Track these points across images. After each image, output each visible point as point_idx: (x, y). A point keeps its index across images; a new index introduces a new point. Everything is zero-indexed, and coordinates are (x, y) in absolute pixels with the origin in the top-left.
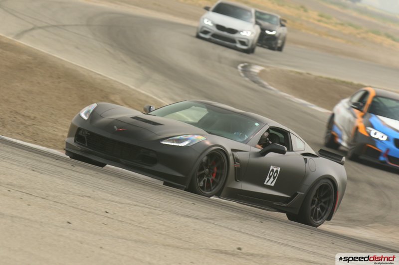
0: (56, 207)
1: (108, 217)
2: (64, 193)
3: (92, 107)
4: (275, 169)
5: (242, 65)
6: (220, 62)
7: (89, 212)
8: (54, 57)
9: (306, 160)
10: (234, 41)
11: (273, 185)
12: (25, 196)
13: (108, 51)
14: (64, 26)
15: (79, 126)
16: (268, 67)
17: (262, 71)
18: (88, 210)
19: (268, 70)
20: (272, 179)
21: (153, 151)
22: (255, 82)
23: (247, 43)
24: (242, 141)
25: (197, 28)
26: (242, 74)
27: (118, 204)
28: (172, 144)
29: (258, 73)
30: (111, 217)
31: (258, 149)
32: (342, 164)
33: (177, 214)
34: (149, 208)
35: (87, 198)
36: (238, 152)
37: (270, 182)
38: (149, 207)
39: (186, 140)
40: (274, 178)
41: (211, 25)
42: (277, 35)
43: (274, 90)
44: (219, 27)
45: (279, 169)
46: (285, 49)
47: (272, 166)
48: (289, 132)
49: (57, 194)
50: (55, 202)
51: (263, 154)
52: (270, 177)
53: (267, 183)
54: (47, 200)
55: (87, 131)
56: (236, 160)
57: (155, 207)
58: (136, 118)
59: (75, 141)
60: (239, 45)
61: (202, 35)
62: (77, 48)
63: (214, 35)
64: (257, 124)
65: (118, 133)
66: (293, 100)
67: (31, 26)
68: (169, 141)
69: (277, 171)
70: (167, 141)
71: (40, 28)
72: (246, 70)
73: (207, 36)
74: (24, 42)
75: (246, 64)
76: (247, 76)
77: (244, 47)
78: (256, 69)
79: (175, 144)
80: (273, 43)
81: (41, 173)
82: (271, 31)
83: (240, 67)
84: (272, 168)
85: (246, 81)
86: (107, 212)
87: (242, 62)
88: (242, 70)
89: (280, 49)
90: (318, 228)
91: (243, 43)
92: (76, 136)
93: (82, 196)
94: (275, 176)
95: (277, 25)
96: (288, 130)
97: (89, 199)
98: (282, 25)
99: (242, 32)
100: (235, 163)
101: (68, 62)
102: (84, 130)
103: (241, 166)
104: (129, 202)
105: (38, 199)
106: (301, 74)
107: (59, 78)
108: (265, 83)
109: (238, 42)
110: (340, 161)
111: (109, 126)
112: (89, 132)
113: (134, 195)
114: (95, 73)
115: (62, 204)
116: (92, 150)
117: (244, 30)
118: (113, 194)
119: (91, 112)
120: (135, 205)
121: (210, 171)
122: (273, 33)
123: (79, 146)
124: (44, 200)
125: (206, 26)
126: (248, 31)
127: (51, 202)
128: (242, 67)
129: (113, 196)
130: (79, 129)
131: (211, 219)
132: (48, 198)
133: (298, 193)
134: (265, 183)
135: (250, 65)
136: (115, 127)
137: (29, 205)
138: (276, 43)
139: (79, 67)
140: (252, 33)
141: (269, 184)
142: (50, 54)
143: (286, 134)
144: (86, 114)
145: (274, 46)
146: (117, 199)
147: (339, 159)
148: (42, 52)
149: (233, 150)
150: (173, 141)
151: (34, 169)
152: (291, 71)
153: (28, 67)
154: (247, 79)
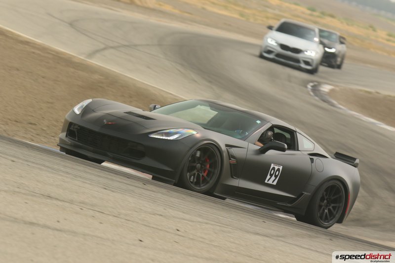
0: (128, 225)
1: (179, 235)
2: (136, 212)
3: (85, 103)
4: (276, 168)
5: (312, 84)
6: (290, 81)
7: (160, 230)
8: (126, 76)
9: (312, 160)
10: (298, 61)
11: (275, 183)
12: (98, 214)
13: (179, 71)
14: (136, 46)
15: (70, 121)
16: (337, 86)
17: (332, 91)
18: (160, 228)
19: (337, 89)
20: (273, 178)
21: (142, 144)
22: (324, 101)
23: (311, 63)
24: (240, 137)
25: (261, 46)
26: (312, 93)
27: (190, 223)
28: (161, 137)
29: (327, 93)
30: (183, 235)
31: (258, 146)
32: (355, 166)
33: (248, 232)
34: (220, 226)
35: (158, 216)
36: (234, 148)
37: (272, 180)
38: (219, 224)
39: (176, 133)
40: (276, 177)
41: (275, 44)
42: (337, 53)
43: (344, 109)
44: (284, 47)
45: (281, 168)
46: (344, 66)
47: (272, 164)
48: (296, 132)
49: (128, 212)
50: (126, 220)
51: (263, 151)
52: (271, 175)
53: (268, 181)
54: (119, 217)
55: (77, 125)
56: (231, 156)
57: (226, 225)
58: (130, 113)
59: (66, 136)
60: (303, 65)
61: (266, 55)
62: (149, 67)
63: (278, 55)
64: (258, 122)
65: (107, 126)
66: (363, 119)
67: (103, 46)
68: (159, 134)
69: (278, 170)
70: (155, 135)
71: (112, 48)
72: (315, 89)
73: (271, 56)
74: (96, 62)
75: (316, 83)
76: (316, 95)
77: (309, 68)
78: (326, 88)
79: (164, 138)
80: (333, 61)
81: (113, 191)
82: (330, 48)
83: (309, 86)
84: (272, 166)
85: (316, 100)
86: (178, 230)
87: (312, 82)
88: (312, 90)
89: (339, 67)
90: (328, 229)
91: (307, 63)
92: (67, 131)
93: (154, 215)
94: (277, 174)
95: (336, 42)
96: (295, 130)
97: (161, 217)
98: (342, 43)
99: (307, 52)
100: (230, 159)
101: (140, 82)
102: (75, 125)
103: (237, 162)
104: (200, 220)
105: (111, 217)
106: (370, 93)
107: (131, 97)
108: (335, 102)
109: (302, 62)
110: (353, 163)
111: (98, 121)
112: (79, 126)
113: (205, 213)
114: (166, 92)
115: (133, 222)
116: (81, 144)
117: (309, 50)
118: (183, 212)
119: (84, 107)
120: (207, 223)
121: (201, 167)
122: (333, 50)
123: (70, 140)
124: (116, 218)
125: (270, 46)
126: (312, 50)
127: (123, 220)
128: (312, 86)
129: (184, 214)
130: (71, 124)
131: (281, 237)
132: (119, 216)
133: (303, 194)
134: (266, 181)
135: (320, 84)
136: (105, 121)
137: (101, 223)
138: (336, 61)
139: (150, 86)
140: (317, 53)
141: (270, 182)
142: (123, 73)
143: (292, 133)
144: (79, 109)
145: (334, 63)
146: (187, 217)
147: (352, 161)
148: (113, 71)
149: (227, 146)
150: (162, 134)
151: (106, 188)
152: (361, 90)
153: (101, 87)
154: (316, 98)
